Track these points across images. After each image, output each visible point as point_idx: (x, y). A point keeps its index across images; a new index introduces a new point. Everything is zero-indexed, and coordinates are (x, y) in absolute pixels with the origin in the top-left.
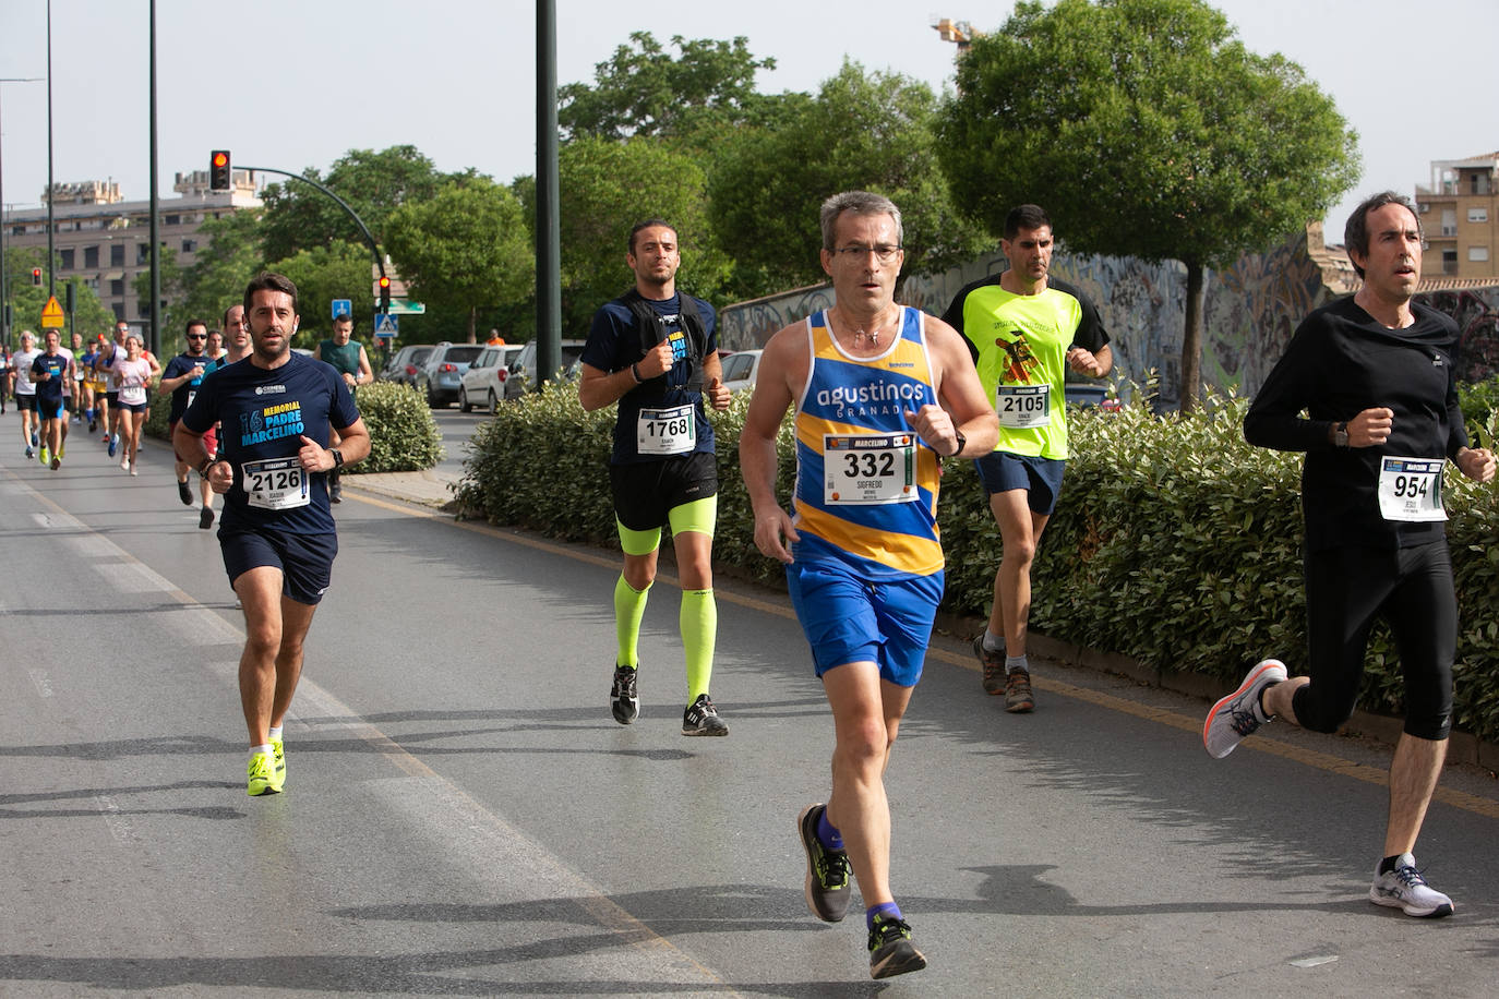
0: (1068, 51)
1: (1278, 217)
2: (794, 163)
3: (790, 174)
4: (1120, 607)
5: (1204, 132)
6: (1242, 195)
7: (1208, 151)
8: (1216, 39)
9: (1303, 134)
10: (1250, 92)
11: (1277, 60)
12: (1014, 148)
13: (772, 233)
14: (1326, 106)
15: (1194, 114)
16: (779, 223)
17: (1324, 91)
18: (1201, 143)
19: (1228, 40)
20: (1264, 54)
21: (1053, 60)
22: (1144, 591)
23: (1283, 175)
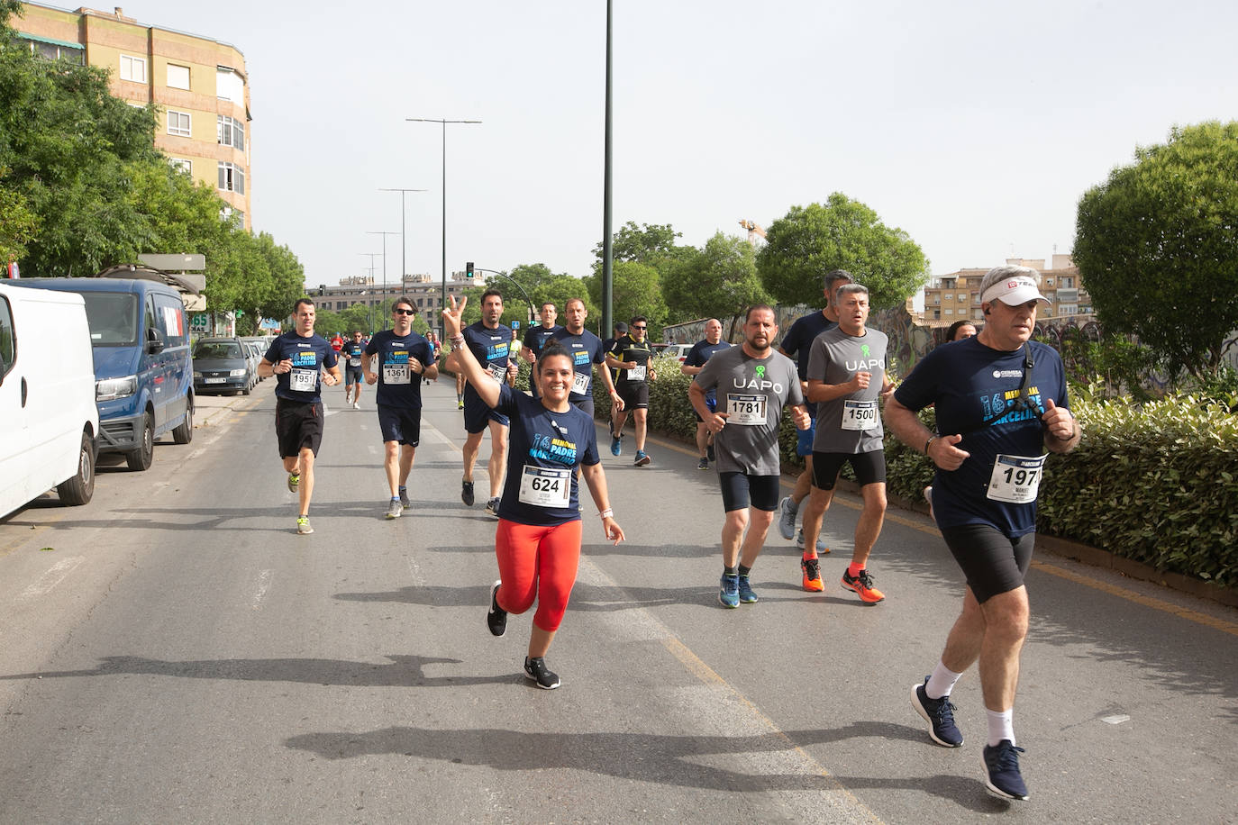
0: (813, 226)
1: (897, 294)
2: (695, 272)
3: (695, 276)
4: (893, 471)
5: (868, 260)
6: (882, 285)
7: (869, 268)
8: (872, 222)
9: (908, 260)
10: (886, 243)
11: (898, 230)
12: (789, 266)
13: (687, 299)
14: (917, 249)
15: (864, 252)
16: (690, 295)
17: (917, 243)
18: (866, 264)
19: (877, 222)
20: (892, 228)
21: (807, 229)
22: (908, 465)
23: (899, 277)
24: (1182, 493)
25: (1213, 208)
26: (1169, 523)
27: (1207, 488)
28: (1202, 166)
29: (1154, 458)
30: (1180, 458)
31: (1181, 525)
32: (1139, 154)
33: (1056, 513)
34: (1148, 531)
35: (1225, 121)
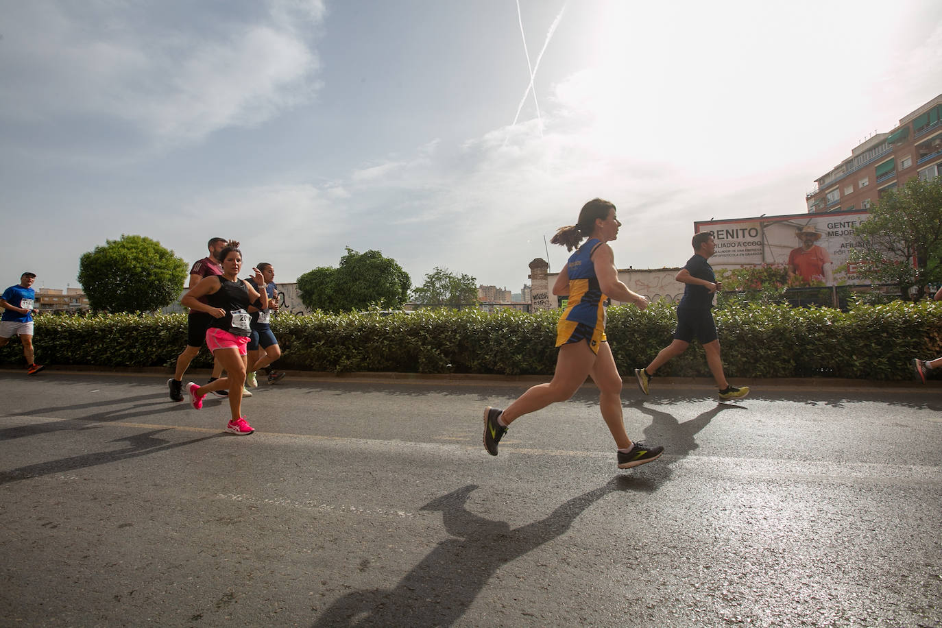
24: (121, 340)
25: (138, 265)
26: (116, 350)
27: (129, 337)
28: (134, 250)
29: (111, 332)
30: (121, 330)
31: (120, 350)
32: (108, 243)
33: (72, 355)
34: (108, 354)
35: (142, 236)
